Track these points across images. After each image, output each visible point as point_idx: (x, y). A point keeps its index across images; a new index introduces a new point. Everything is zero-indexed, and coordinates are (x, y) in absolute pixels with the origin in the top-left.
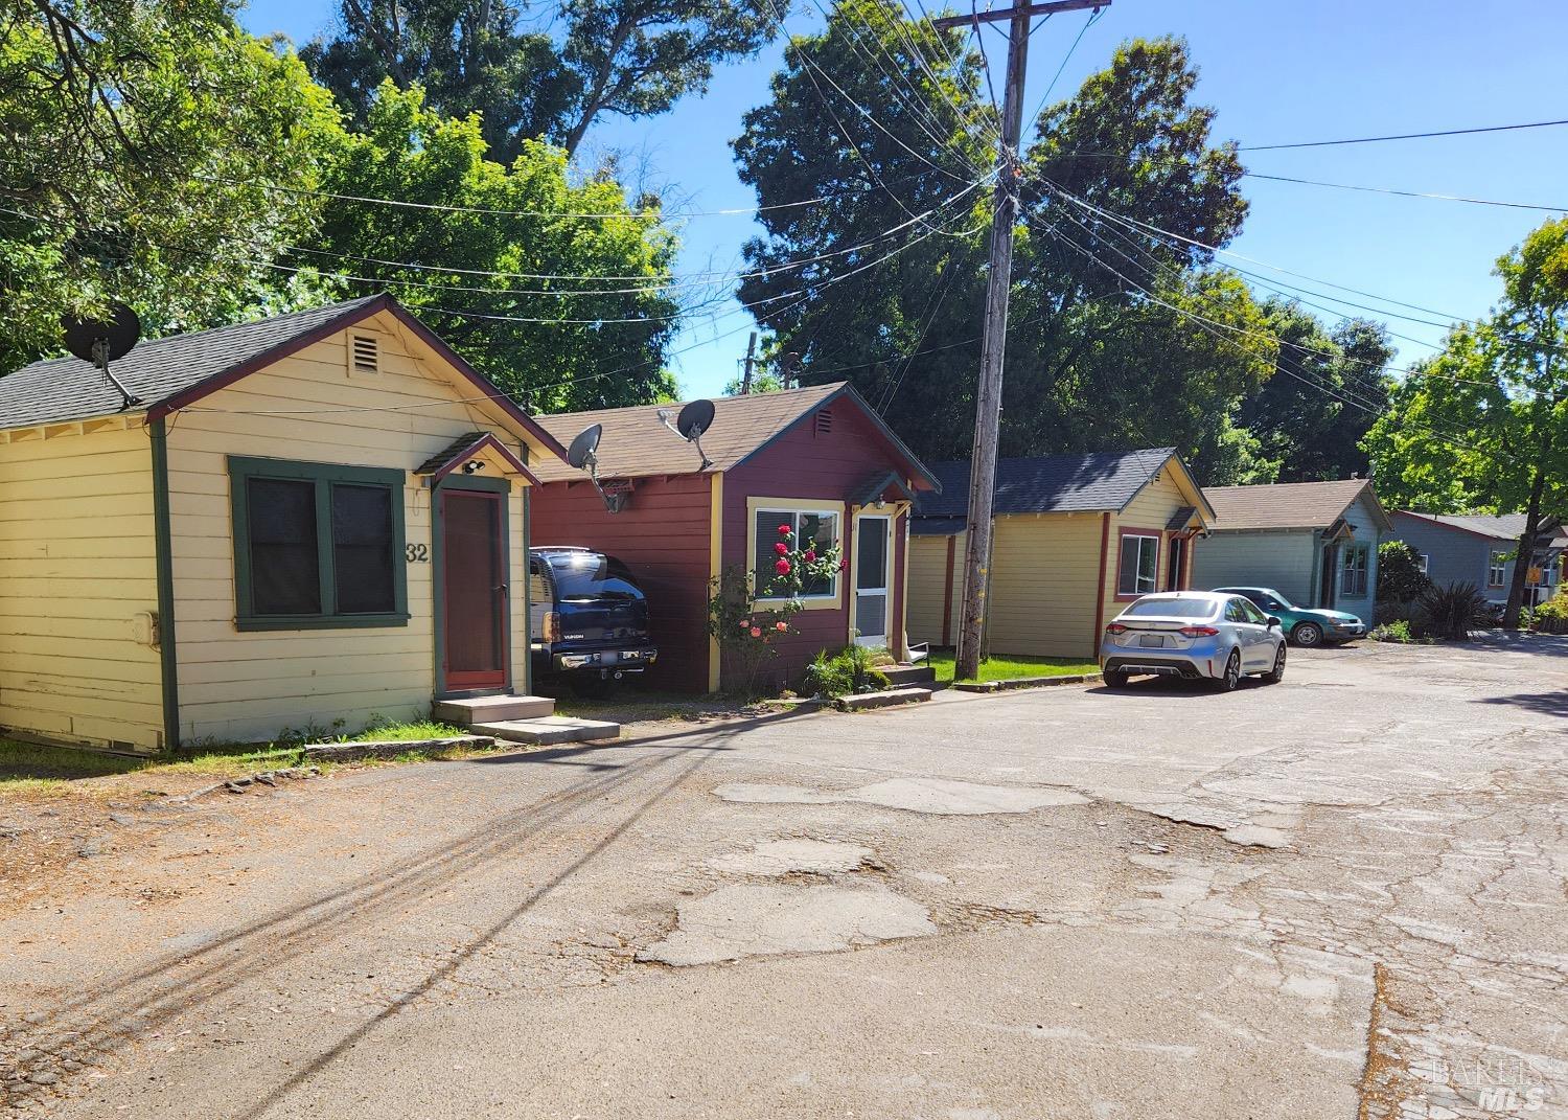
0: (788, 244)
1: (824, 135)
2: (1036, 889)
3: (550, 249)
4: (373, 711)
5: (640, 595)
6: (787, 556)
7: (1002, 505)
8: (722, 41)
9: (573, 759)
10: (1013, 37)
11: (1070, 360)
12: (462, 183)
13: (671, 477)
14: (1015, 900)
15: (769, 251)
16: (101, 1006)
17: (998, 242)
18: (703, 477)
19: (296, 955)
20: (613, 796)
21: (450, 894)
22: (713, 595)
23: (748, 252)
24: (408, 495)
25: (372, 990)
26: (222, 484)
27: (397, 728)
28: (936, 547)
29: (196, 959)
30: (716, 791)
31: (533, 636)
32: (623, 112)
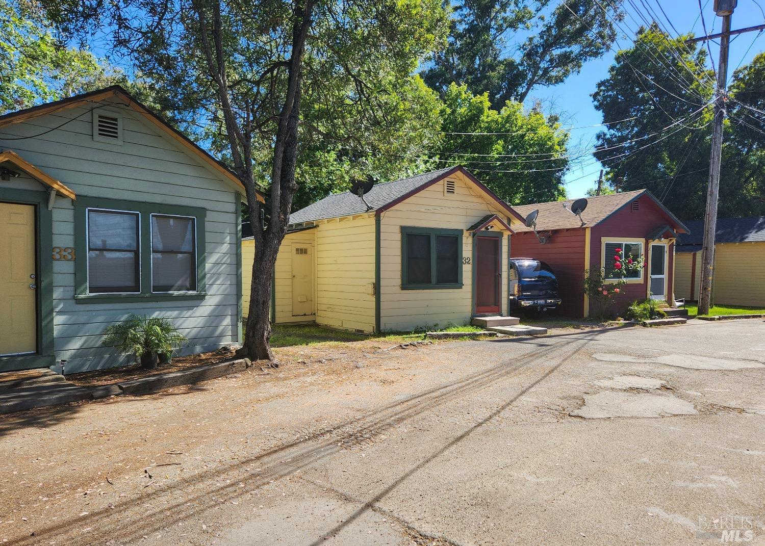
0: (616, 133)
1: (632, 88)
2: (743, 400)
3: (516, 141)
4: (448, 321)
5: (554, 277)
6: (619, 261)
7: (719, 240)
8: (586, 53)
9: (530, 341)
10: (722, 44)
11: (751, 175)
12: (481, 119)
13: (567, 230)
14: (733, 404)
15: (608, 136)
16: (379, 415)
17: (716, 129)
18: (582, 230)
19: (440, 404)
20: (549, 356)
21: (491, 388)
22: (586, 277)
23: (598, 137)
24: (464, 240)
25: (470, 418)
26: (398, 237)
27: (458, 328)
28: (687, 258)
29: (406, 403)
30: (593, 356)
31: (511, 293)
32: (544, 85)
